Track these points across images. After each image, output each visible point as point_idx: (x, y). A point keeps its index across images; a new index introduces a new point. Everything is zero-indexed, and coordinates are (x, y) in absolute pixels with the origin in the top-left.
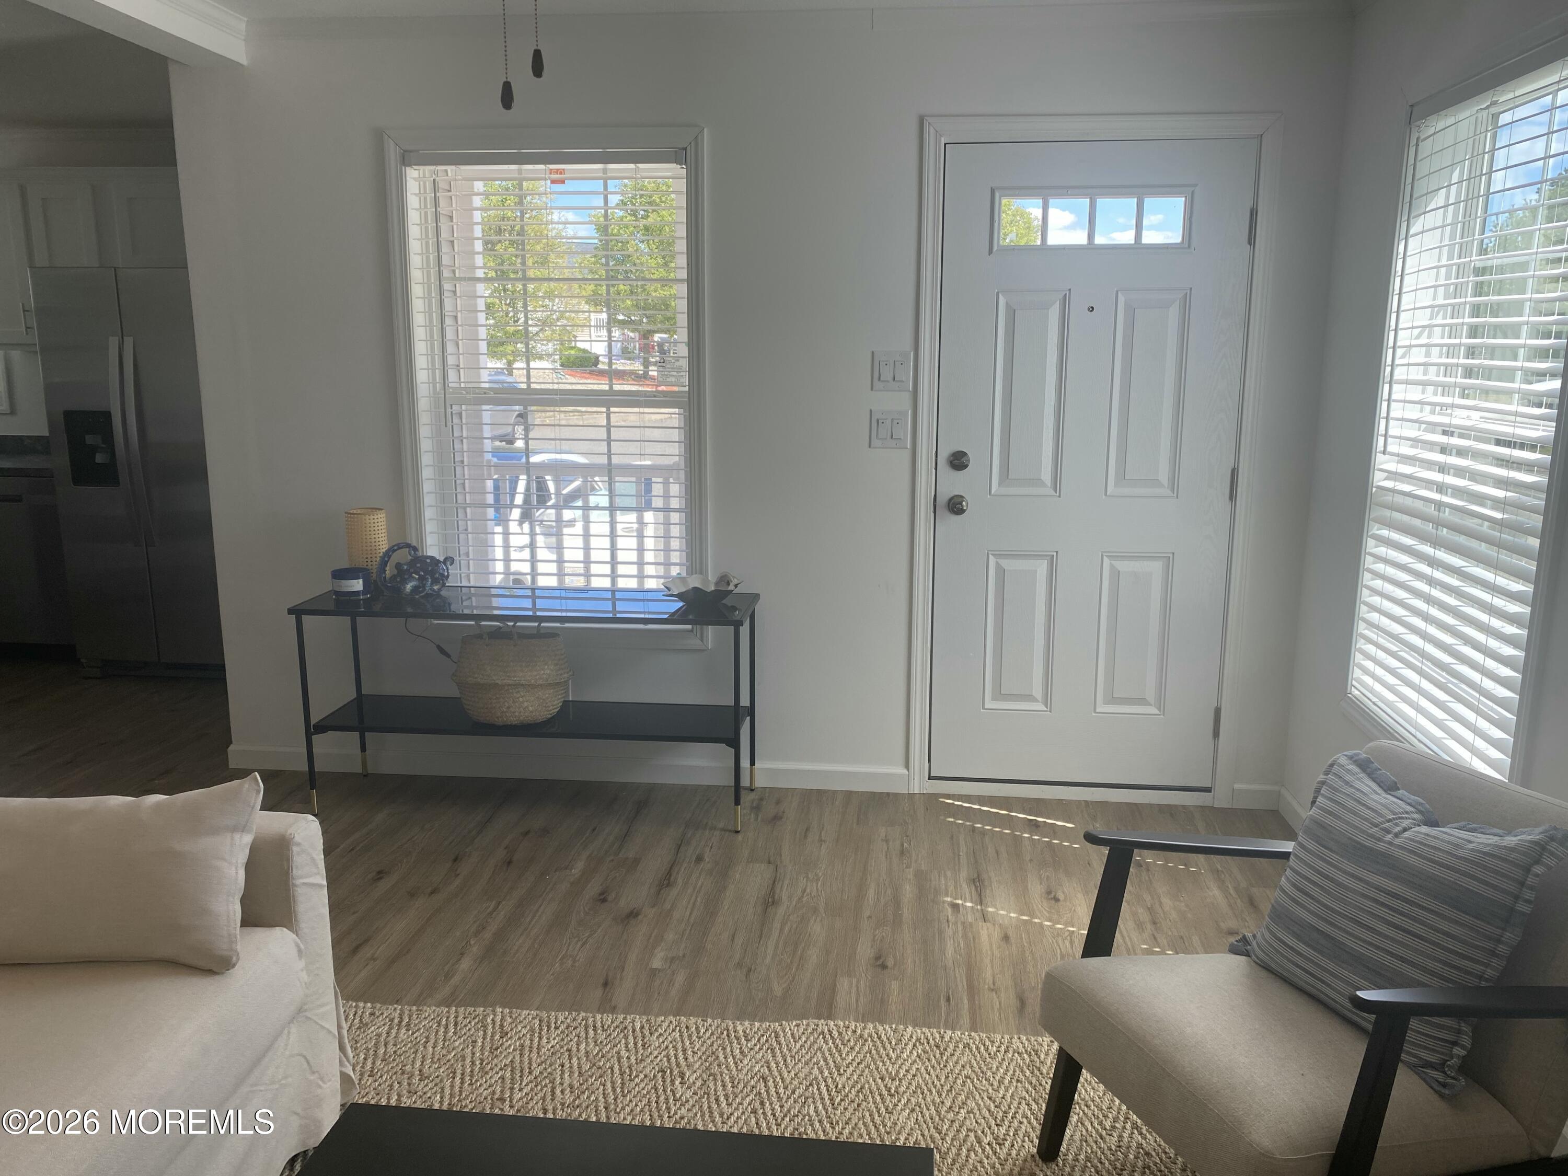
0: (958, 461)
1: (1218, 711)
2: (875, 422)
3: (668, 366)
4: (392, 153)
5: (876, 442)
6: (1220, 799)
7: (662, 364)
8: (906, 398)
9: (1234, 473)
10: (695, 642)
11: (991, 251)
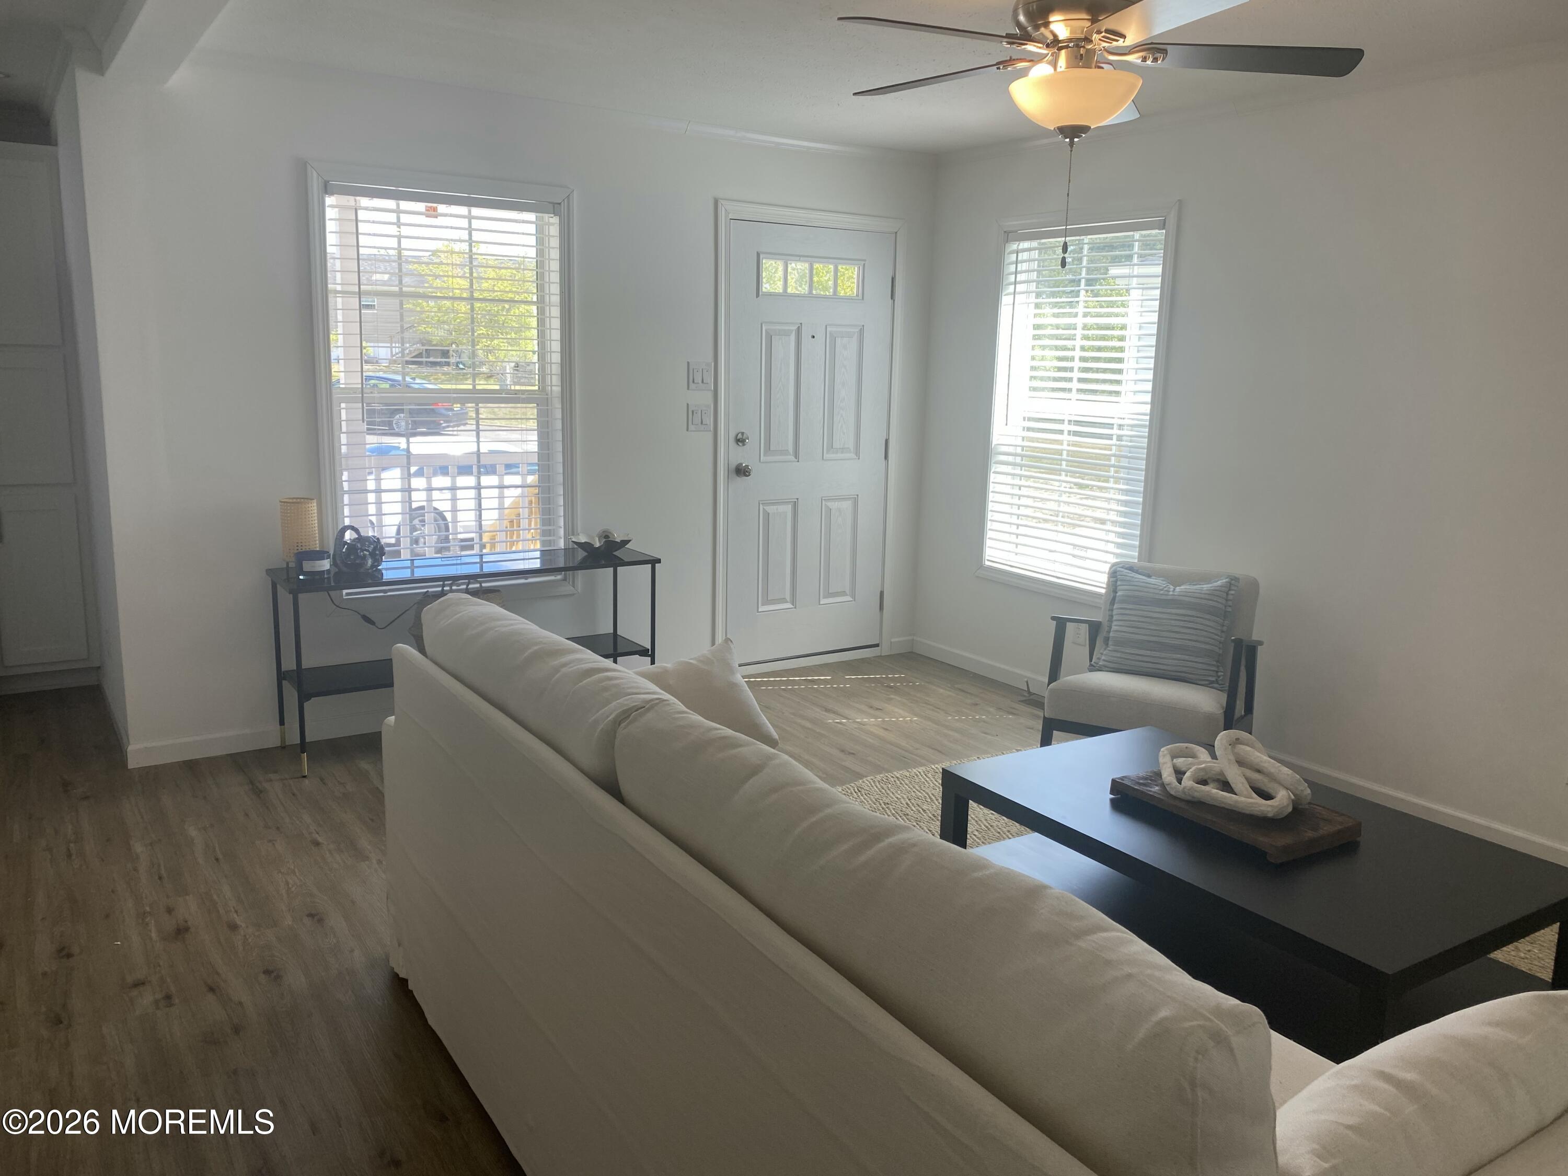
0: (740, 441)
1: (882, 594)
2: (690, 412)
3: (521, 370)
4: (315, 185)
5: (691, 427)
6: (884, 650)
7: (517, 368)
8: (710, 395)
9: (887, 442)
10: (567, 589)
11: (758, 295)
